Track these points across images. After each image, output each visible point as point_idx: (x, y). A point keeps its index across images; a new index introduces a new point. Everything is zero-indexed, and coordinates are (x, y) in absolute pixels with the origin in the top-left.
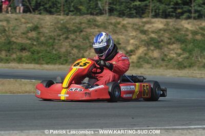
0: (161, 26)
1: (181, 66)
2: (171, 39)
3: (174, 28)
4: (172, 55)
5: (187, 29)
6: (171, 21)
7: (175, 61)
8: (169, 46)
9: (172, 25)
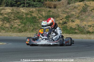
0: (10, 11)
1: (20, 31)
2: (15, 17)
3: (16, 12)
4: (16, 26)
5: (23, 12)
6: (15, 8)
7: (17, 28)
8: (14, 21)
9: (15, 10)
